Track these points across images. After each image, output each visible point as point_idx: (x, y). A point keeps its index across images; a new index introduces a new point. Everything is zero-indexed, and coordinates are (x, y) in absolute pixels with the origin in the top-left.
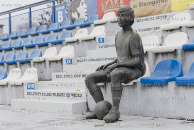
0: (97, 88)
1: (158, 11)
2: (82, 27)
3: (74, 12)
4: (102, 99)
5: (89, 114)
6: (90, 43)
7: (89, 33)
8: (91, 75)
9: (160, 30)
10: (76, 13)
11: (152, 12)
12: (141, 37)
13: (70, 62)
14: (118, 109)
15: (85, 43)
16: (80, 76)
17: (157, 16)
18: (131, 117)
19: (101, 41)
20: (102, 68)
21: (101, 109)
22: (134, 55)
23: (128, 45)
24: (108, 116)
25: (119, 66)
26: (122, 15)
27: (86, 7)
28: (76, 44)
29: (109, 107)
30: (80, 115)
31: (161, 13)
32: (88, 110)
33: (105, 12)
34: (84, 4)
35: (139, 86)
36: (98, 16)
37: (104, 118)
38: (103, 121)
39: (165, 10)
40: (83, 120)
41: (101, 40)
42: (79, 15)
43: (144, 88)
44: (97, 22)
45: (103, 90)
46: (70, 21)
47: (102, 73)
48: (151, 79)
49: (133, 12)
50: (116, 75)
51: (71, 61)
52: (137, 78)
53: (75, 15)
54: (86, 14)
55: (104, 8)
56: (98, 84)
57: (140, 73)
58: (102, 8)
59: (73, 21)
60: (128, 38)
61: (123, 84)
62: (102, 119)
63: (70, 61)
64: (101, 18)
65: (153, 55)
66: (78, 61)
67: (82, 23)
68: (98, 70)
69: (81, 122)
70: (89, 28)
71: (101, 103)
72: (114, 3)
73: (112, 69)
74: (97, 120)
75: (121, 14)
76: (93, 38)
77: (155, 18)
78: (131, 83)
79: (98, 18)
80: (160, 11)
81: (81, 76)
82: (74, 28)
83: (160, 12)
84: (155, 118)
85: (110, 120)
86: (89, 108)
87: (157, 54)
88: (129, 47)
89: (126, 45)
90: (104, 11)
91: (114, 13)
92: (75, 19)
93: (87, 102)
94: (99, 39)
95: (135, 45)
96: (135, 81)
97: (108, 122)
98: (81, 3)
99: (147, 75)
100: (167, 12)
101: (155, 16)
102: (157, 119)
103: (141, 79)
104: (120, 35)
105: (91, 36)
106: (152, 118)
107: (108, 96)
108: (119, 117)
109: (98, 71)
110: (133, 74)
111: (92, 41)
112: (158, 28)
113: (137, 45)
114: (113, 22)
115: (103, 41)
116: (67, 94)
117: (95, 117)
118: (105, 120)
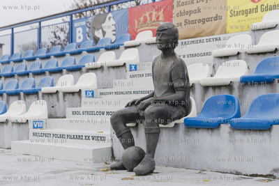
0: (125, 129)
1: (209, 31)
2: (107, 49)
3: (98, 30)
4: (133, 144)
5: (114, 163)
6: (118, 70)
7: (117, 57)
8: (119, 112)
9: (211, 57)
10: (100, 31)
11: (201, 33)
12: (187, 64)
13: (90, 95)
14: (153, 157)
15: (112, 70)
16: (103, 114)
17: (208, 38)
18: (169, 168)
19: (133, 68)
20: (133, 103)
21: (130, 156)
22: (177, 88)
23: (169, 74)
24: (140, 167)
26: (163, 34)
27: (114, 23)
28: (99, 72)
29: (141, 154)
30: (102, 165)
31: (213, 35)
32: (113, 158)
33: (139, 30)
34: (112, 19)
35: (182, 128)
36: (129, 35)
37: (135, 169)
38: (134, 174)
39: (219, 31)
40: (107, 170)
41: (133, 67)
42: (104, 33)
43: (188, 131)
44: (127, 43)
45: (133, 133)
46: (92, 41)
48: (198, 119)
49: (176, 32)
50: (152, 113)
51: (93, 94)
52: (179, 118)
53: (99, 34)
54: (114, 33)
55: (138, 25)
56: (128, 125)
57: (184, 111)
58: (134, 25)
61: (160, 125)
62: (131, 170)
63: (90, 94)
64: (133, 38)
65: (202, 88)
66: (101, 94)
67: (109, 44)
68: (128, 105)
69: (103, 173)
70: (117, 50)
71: (131, 149)
72: (151, 20)
73: (147, 105)
74: (125, 171)
75: (161, 33)
76: (122, 64)
77: (205, 41)
78: (172, 124)
79: (129, 38)
80: (211, 32)
81: (105, 113)
82: (97, 50)
83: (212, 33)
84: (202, 171)
85: (142, 171)
86: (115, 155)
87: (206, 88)
88: (171, 77)
89: (166, 75)
90: (137, 29)
91: (151, 32)
92: (99, 38)
93: (112, 148)
94: (130, 66)
95: (178, 74)
96: (177, 121)
97: (139, 174)
98: (107, 18)
99: (193, 114)
100: (221, 34)
101: (205, 38)
102: (205, 172)
103: (185, 120)
104: (159, 60)
105: (120, 62)
106: (198, 171)
107: (141, 140)
108: (154, 169)
109: (128, 108)
110: (174, 112)
111: (120, 69)
112: (208, 54)
113: (181, 74)
114: (149, 44)
115: (136, 69)
117: (122, 168)
118: (136, 172)
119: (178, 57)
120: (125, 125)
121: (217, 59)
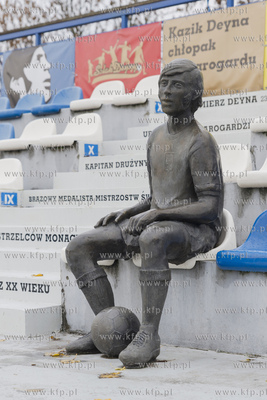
0: (97, 272)
1: (230, 84)
2: (38, 114)
3: (16, 78)
4: (111, 304)
5: (71, 340)
6: (62, 155)
7: (60, 131)
8: (83, 237)
10: (21, 80)
11: (215, 88)
13: (11, 201)
15: (49, 154)
16: (39, 239)
17: (233, 96)
18: (185, 351)
19: (91, 151)
20: (111, 220)
21: (110, 327)
22: (200, 191)
23: (184, 163)
24: (131, 350)
25: (161, 218)
27: (48, 66)
28: (24, 156)
29: (131, 325)
31: (237, 92)
32: (65, 327)
33: (95, 81)
34: (43, 59)
35: (211, 271)
36: (79, 89)
37: (122, 354)
39: (249, 84)
40: (60, 355)
41: (91, 149)
42: (28, 85)
43: (224, 278)
44: (76, 104)
45: (110, 278)
46: (6, 100)
47: (111, 232)
50: (156, 241)
51: (15, 199)
52: (205, 250)
53: (18, 86)
54: (48, 84)
55: (94, 71)
57: (213, 237)
58: (87, 71)
59: (14, 99)
60: (184, 146)
61: (171, 266)
63: (11, 198)
64: (86, 95)
66: (32, 199)
67: (39, 105)
68: (101, 224)
69: (55, 361)
70: (56, 117)
72: (119, 61)
73: (144, 225)
74: (96, 357)
75: (170, 79)
76: (71, 143)
77: (226, 102)
78: (190, 263)
79: (79, 95)
80: (234, 87)
81: (44, 238)
82: (17, 116)
83: (235, 89)
84: (253, 357)
85: (137, 359)
87: (247, 191)
89: (179, 164)
90: (92, 78)
91: (121, 84)
92: (18, 95)
93: (63, 307)
94: (86, 146)
95: (205, 164)
96: (200, 257)
97: (132, 364)
98: (35, 57)
100: (253, 90)
101: (226, 97)
102: (259, 360)
103: (219, 254)
105: (66, 138)
106: (245, 358)
107: (128, 293)
108: (158, 353)
109: (101, 229)
110: (196, 239)
111: (66, 152)
113: (210, 163)
114: (119, 106)
115: (96, 153)
116: (9, 284)
118: (124, 361)
119: (202, 129)
120: (96, 264)
121: (258, 136)
